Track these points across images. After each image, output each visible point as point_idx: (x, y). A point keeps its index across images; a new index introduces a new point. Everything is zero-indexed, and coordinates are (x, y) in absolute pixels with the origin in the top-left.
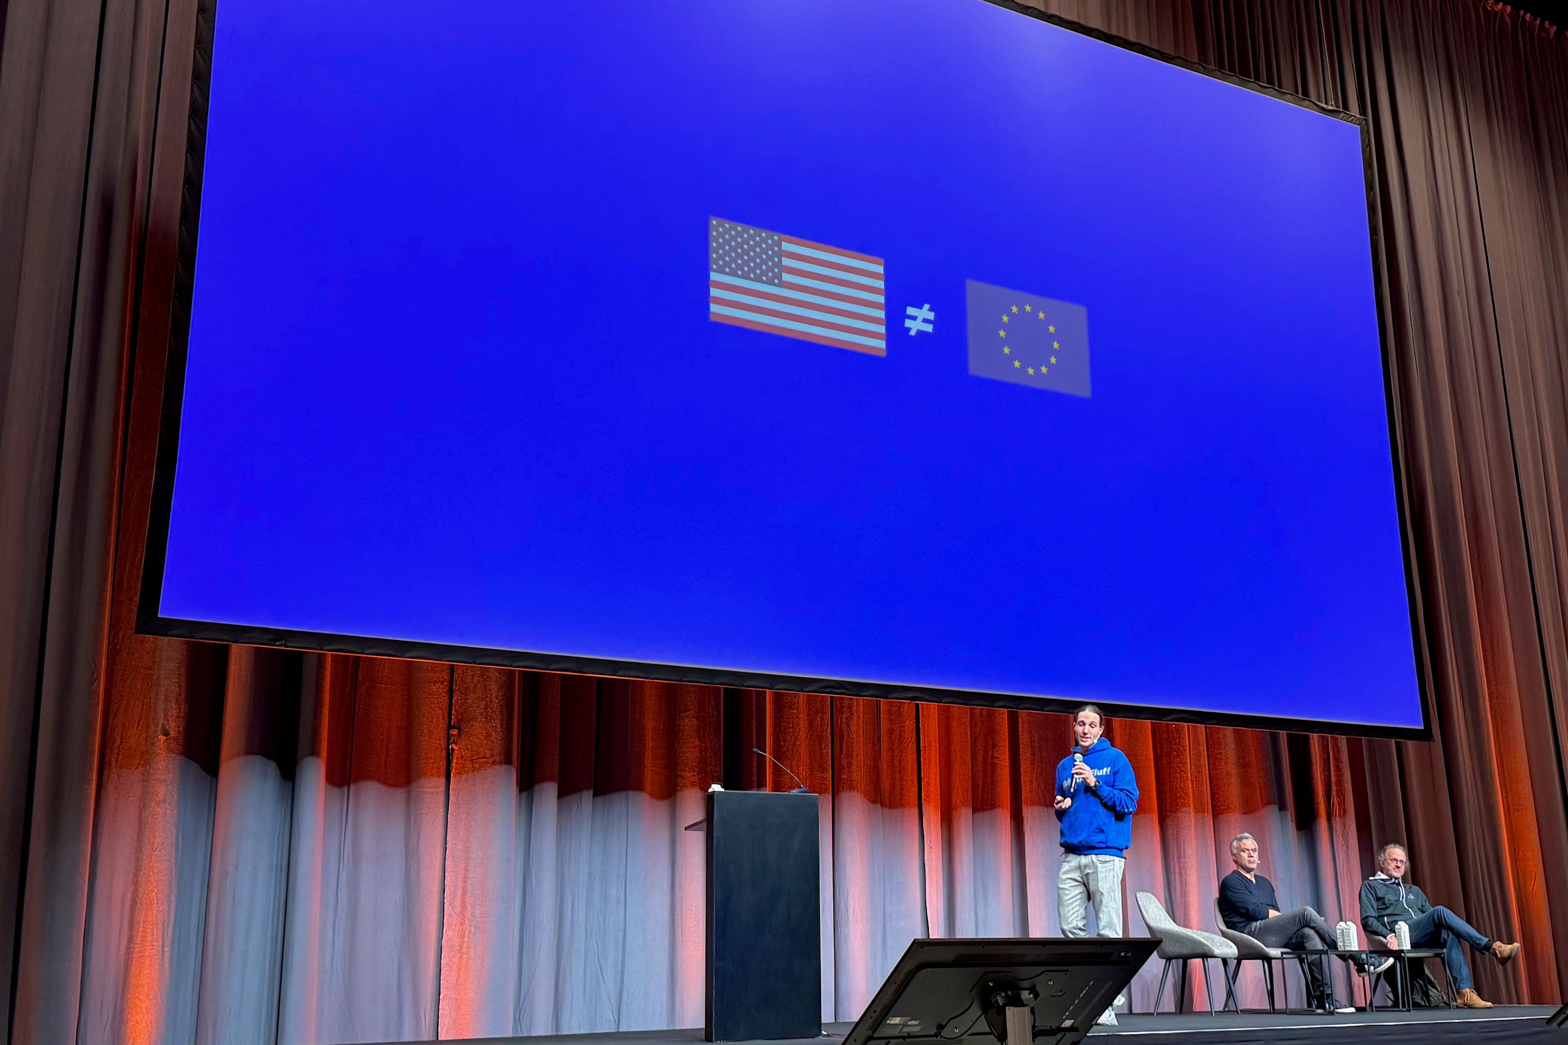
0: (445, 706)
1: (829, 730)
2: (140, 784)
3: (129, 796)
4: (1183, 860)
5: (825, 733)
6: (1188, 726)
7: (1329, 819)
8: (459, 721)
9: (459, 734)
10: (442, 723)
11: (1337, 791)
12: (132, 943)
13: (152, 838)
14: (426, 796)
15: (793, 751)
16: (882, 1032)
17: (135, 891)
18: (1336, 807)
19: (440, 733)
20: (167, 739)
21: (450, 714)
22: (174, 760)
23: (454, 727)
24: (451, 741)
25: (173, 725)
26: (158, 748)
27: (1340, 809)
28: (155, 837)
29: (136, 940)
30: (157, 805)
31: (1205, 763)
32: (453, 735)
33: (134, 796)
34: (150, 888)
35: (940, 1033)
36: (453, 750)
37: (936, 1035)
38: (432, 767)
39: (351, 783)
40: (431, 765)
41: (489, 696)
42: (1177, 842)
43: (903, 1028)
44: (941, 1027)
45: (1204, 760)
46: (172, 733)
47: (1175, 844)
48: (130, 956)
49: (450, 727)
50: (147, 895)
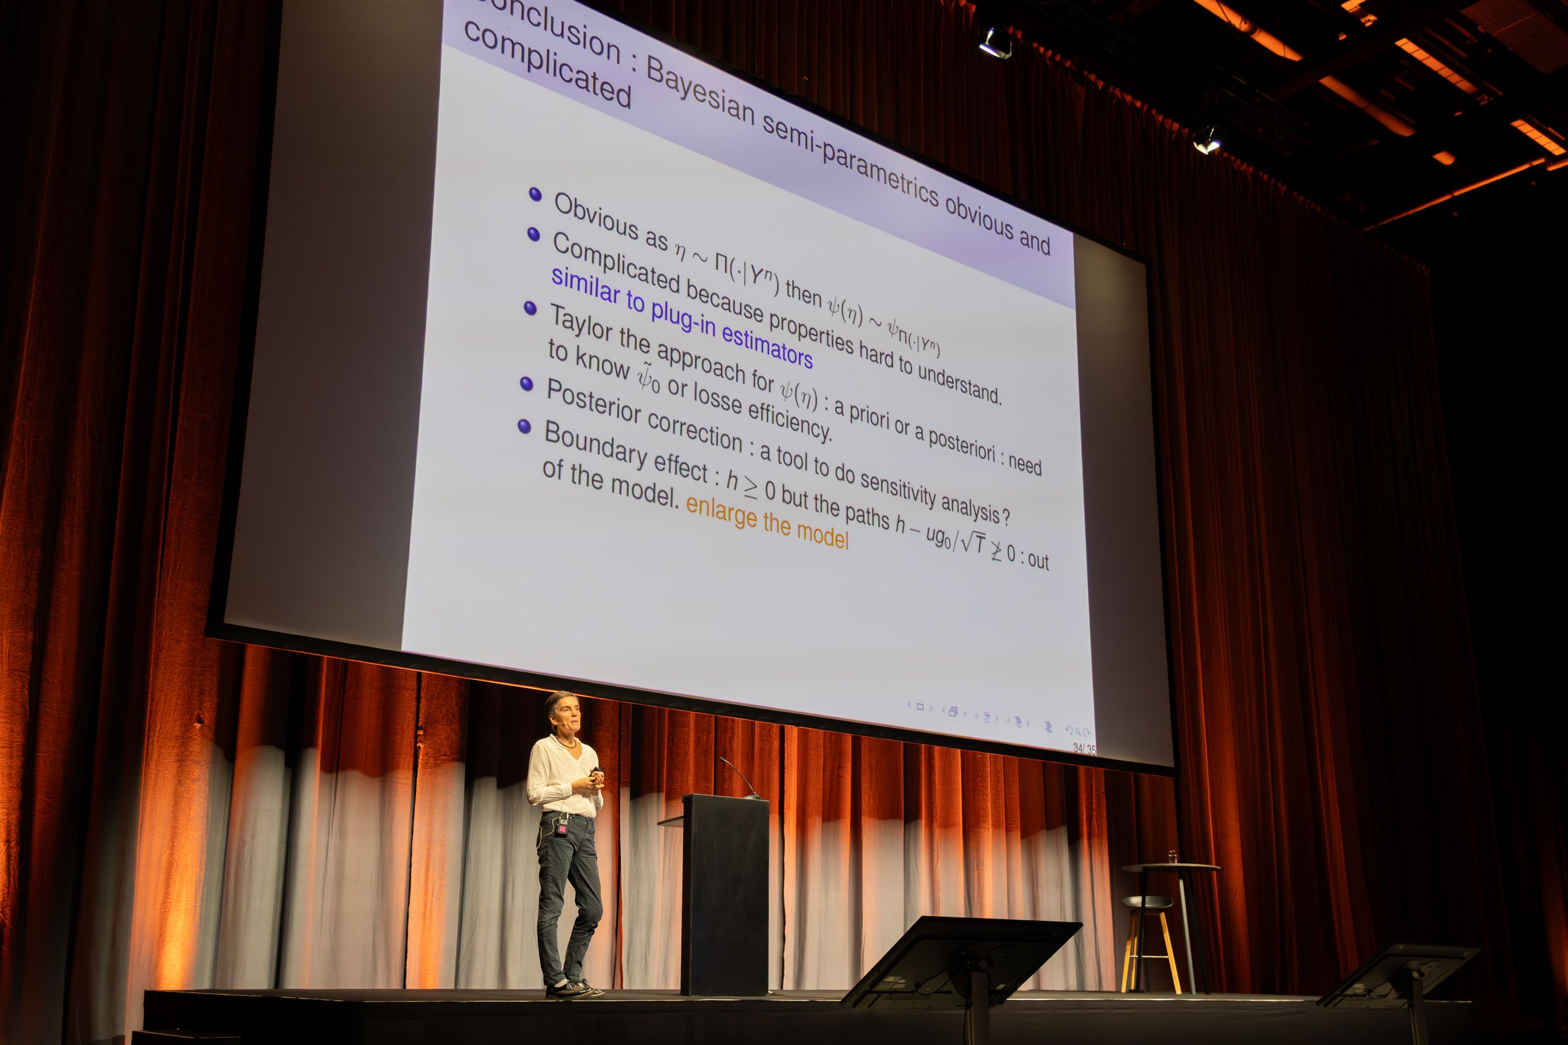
0: (414, 709)
1: (713, 747)
2: (175, 763)
3: (166, 774)
4: (981, 867)
5: (710, 749)
6: (990, 755)
7: (1090, 839)
8: (426, 723)
9: (424, 734)
10: (412, 723)
11: (1097, 816)
12: (168, 898)
13: (188, 810)
14: (399, 786)
15: (683, 764)
16: (880, 987)
17: (172, 854)
18: (1096, 829)
19: (410, 733)
20: (202, 726)
21: (418, 717)
22: (207, 745)
23: (421, 728)
24: (418, 740)
25: (207, 715)
26: (193, 734)
27: (1098, 831)
28: (190, 809)
29: (173, 896)
30: (193, 781)
31: (1002, 788)
32: (420, 735)
33: (169, 774)
34: (186, 852)
35: (917, 990)
36: (419, 748)
37: (913, 992)
38: (404, 761)
39: (339, 771)
40: (403, 760)
41: (449, 703)
42: (977, 853)
43: (893, 985)
44: (918, 986)
45: (1002, 786)
46: (206, 722)
47: (975, 854)
48: (167, 910)
49: (417, 728)
50: (183, 858)
